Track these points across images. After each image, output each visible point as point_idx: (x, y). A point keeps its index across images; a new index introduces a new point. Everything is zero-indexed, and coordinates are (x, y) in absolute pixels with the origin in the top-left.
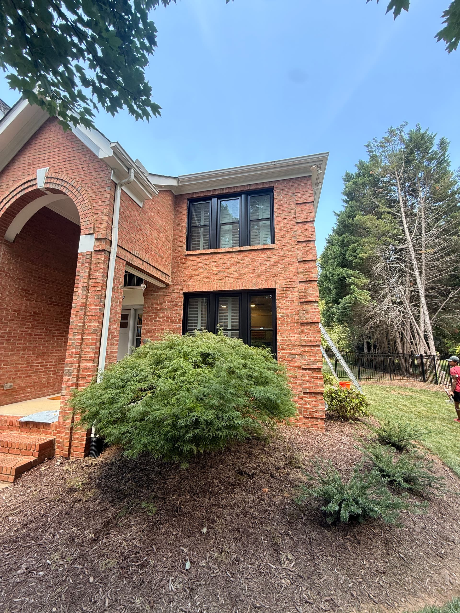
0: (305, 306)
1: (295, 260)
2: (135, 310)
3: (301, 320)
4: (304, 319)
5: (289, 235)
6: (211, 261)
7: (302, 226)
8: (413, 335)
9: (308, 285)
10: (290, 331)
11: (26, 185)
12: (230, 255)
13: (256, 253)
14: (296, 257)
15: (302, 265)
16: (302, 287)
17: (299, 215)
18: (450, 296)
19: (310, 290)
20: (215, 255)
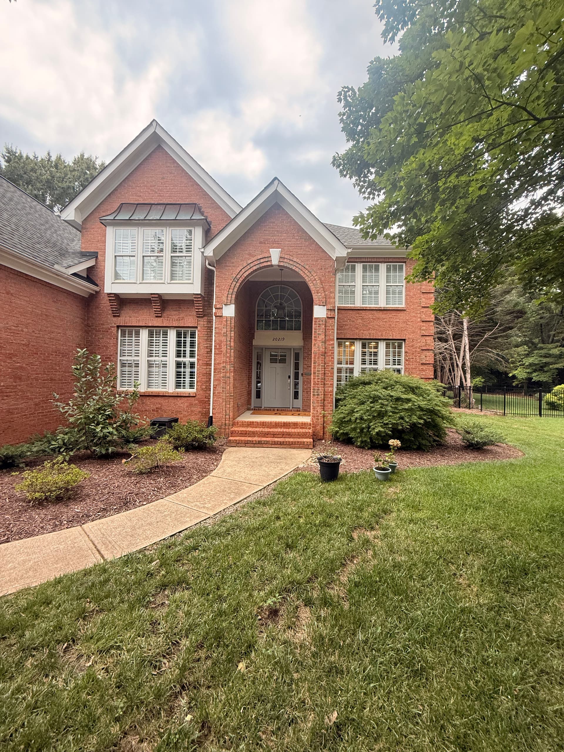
0: (425, 352)
1: (419, 320)
2: (294, 349)
3: (421, 362)
4: (424, 362)
5: (415, 301)
6: (358, 315)
7: (425, 295)
8: (453, 366)
9: (427, 338)
10: (414, 369)
11: (262, 261)
12: (373, 312)
13: (392, 312)
14: (420, 318)
15: (424, 324)
16: (423, 339)
17: (424, 287)
18: (485, 337)
19: (428, 342)
20: (361, 311)
